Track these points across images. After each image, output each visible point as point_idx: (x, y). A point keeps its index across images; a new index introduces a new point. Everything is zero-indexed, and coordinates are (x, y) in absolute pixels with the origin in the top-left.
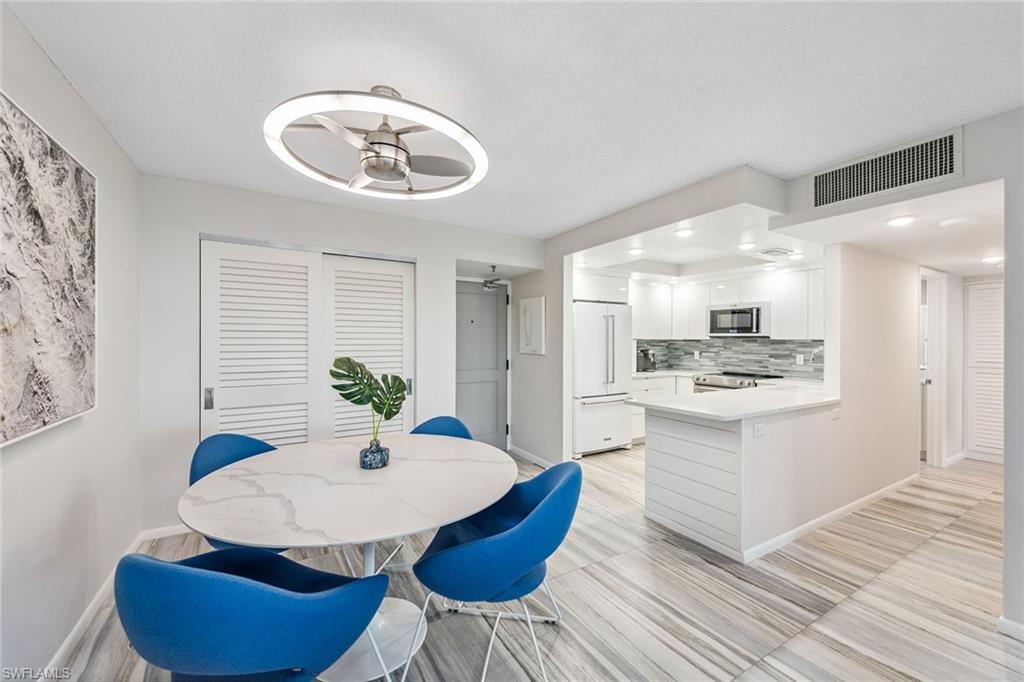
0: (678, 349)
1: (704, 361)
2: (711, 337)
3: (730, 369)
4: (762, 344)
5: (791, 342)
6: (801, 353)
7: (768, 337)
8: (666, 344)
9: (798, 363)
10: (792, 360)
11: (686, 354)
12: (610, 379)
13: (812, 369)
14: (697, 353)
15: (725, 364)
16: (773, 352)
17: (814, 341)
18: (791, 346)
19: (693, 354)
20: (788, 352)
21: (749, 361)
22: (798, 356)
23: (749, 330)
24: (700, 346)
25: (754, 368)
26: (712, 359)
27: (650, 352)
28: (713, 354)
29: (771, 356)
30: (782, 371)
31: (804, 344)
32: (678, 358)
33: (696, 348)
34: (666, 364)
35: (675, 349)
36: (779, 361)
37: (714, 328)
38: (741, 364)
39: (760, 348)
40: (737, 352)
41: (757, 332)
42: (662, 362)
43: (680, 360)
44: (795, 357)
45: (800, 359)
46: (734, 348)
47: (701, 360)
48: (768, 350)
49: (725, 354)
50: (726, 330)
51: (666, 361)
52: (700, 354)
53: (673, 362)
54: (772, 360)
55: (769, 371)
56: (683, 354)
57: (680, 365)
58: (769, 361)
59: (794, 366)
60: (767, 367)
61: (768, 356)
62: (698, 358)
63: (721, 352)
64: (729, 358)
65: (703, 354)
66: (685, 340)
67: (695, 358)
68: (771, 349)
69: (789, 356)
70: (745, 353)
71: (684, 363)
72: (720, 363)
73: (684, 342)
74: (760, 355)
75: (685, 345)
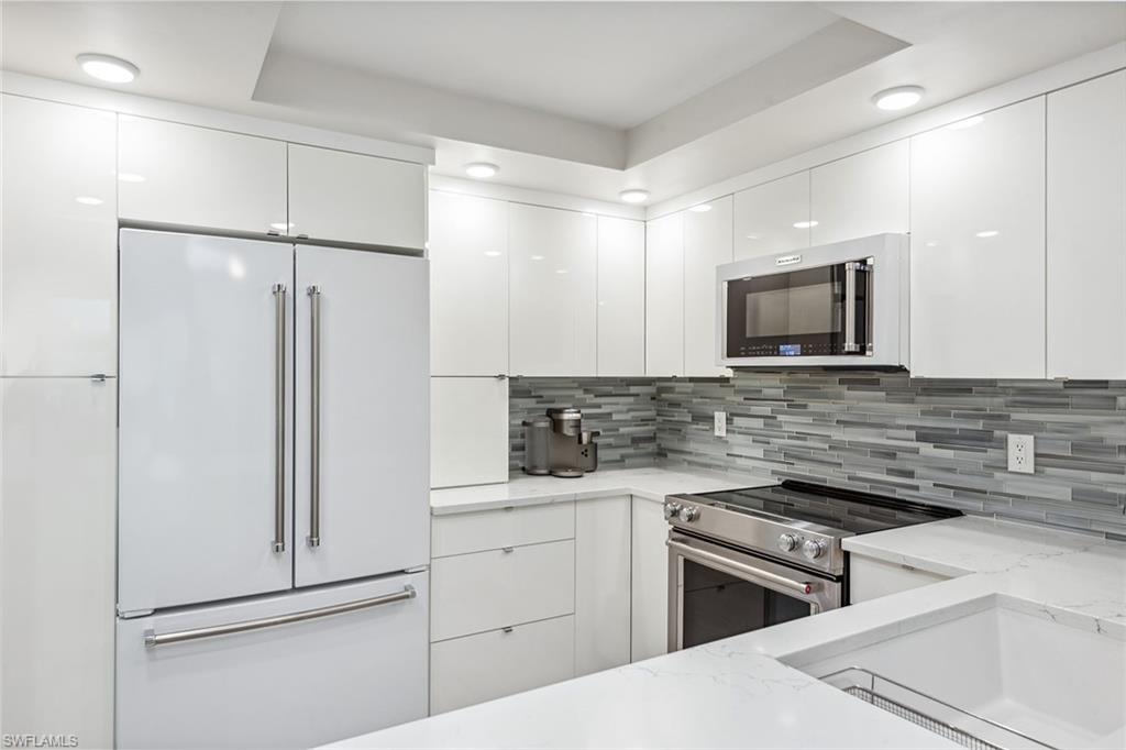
0: (677, 405)
1: (741, 444)
3: (803, 471)
4: (893, 394)
5: (989, 387)
6: (1022, 429)
7: (901, 369)
8: (651, 390)
9: (1013, 468)
10: (993, 454)
11: (697, 418)
13: (1065, 493)
14: (720, 418)
15: (790, 456)
16: (930, 423)
17: (1072, 385)
18: (990, 404)
19: (713, 418)
20: (980, 425)
21: (854, 447)
22: (1013, 439)
23: (833, 343)
24: (729, 397)
25: (871, 476)
26: (758, 439)
27: (569, 416)
28: (759, 423)
29: (924, 436)
30: (960, 491)
32: (677, 430)
33: (720, 401)
34: (651, 447)
35: (671, 404)
36: (948, 454)
37: (740, 340)
38: (834, 456)
40: (822, 419)
41: (862, 352)
42: (636, 441)
43: (683, 439)
44: (1003, 444)
45: (1020, 451)
46: (814, 406)
47: (733, 438)
48: (909, 414)
49: (790, 422)
50: (772, 345)
51: (652, 439)
52: (729, 421)
53: (669, 441)
54: (927, 449)
55: (916, 488)
56: (690, 420)
57: (682, 452)
58: (916, 451)
59: (998, 475)
60: (910, 474)
61: (913, 434)
62: (723, 434)
63: (781, 418)
64: (801, 436)
65: (738, 421)
66: (692, 380)
67: (717, 433)
68: (923, 413)
69: (982, 440)
70: (846, 423)
71: (692, 446)
72: (780, 450)
73: (692, 384)
74: (891, 432)
75: (694, 393)
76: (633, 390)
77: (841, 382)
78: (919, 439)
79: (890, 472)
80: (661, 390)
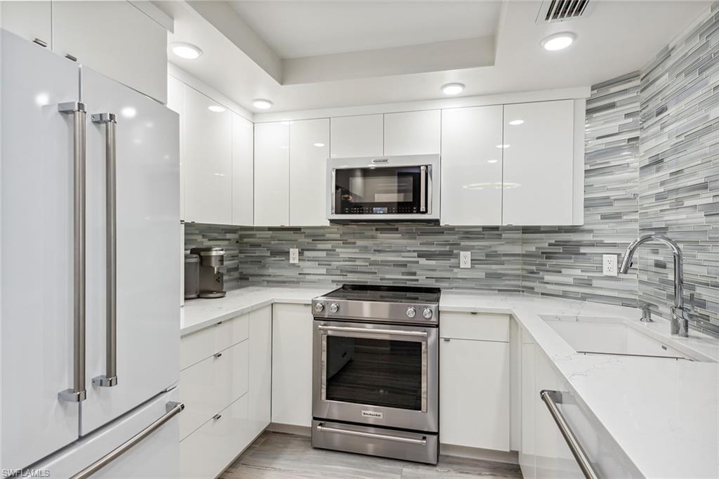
0: (259, 245)
1: (309, 267)
2: (331, 221)
3: (353, 278)
6: (466, 249)
7: (436, 221)
9: (461, 267)
10: (453, 261)
11: (274, 253)
12: (95, 368)
13: (482, 275)
14: (294, 252)
15: (344, 272)
16: (424, 248)
17: (485, 228)
18: (452, 238)
19: (289, 252)
20: (447, 248)
21: (385, 263)
22: (462, 253)
24: (302, 239)
26: (322, 263)
27: (212, 253)
28: (324, 254)
29: (421, 255)
30: (437, 279)
31: (469, 233)
32: (259, 262)
33: (294, 243)
34: (236, 274)
35: (253, 245)
36: (433, 262)
37: (345, 202)
38: (373, 269)
39: (405, 242)
40: (365, 249)
42: (233, 272)
43: (264, 267)
44: (457, 256)
45: (465, 258)
46: (360, 243)
47: (302, 264)
49: (344, 252)
51: (236, 269)
52: (301, 253)
53: (249, 269)
54: (423, 261)
55: (417, 280)
56: (269, 254)
57: (262, 275)
58: (418, 262)
59: (455, 270)
60: (414, 274)
61: (416, 254)
62: (296, 261)
63: (337, 250)
64: (351, 260)
65: (306, 253)
66: (270, 229)
67: (291, 262)
68: (421, 244)
69: (448, 255)
70: (379, 251)
71: (271, 271)
72: (337, 269)
73: (271, 232)
74: (403, 254)
75: (272, 238)
76: (228, 236)
77: (377, 230)
78: (419, 256)
79: (403, 274)
80: (242, 237)
